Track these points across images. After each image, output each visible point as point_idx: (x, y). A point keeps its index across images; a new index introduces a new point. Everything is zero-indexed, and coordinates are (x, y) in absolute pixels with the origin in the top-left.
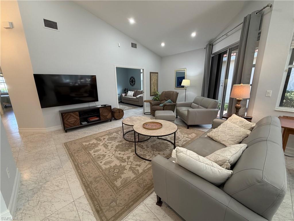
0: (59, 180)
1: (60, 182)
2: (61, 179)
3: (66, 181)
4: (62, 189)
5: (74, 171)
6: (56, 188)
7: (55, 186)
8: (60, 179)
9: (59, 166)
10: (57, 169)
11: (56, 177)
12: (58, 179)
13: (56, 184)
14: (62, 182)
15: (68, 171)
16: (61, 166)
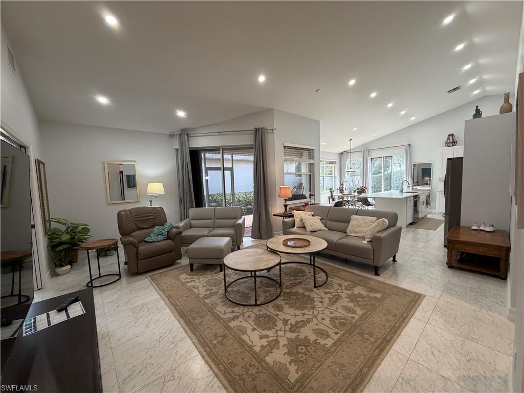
0: (424, 359)
1: (425, 353)
2: (420, 358)
3: (417, 348)
4: (429, 345)
5: (393, 348)
6: (437, 353)
7: (436, 357)
8: (422, 358)
9: (404, 385)
10: (412, 383)
11: (425, 371)
12: (425, 362)
13: (432, 357)
14: (422, 353)
15: (399, 358)
16: (400, 379)
